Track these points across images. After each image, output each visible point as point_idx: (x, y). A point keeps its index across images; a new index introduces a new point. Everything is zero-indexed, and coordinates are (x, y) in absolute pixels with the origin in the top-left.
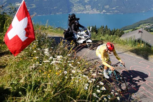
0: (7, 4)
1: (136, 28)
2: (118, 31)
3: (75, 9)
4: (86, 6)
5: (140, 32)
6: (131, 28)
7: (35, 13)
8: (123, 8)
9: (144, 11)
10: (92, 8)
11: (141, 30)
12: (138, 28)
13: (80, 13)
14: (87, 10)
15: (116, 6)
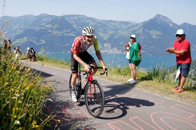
4: (104, 44)
7: (44, 50)
8: (152, 48)
10: (112, 47)
14: (105, 48)
15: (143, 45)
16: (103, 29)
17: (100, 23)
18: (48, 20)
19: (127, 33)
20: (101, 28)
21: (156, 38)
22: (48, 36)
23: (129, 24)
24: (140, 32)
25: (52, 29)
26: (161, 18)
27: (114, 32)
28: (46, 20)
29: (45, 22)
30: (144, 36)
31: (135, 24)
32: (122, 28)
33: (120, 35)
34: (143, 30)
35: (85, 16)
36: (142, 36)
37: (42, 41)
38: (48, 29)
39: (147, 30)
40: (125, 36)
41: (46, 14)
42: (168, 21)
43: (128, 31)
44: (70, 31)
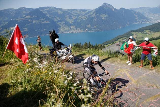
0: (2, 30)
1: (115, 42)
2: (100, 46)
3: (62, 30)
4: (71, 26)
5: (117, 45)
6: (111, 42)
7: (28, 36)
8: (102, 26)
9: (121, 28)
10: (76, 28)
11: (118, 43)
12: (116, 42)
13: (66, 33)
14: (72, 30)
15: (97, 25)
16: (68, 16)
17: (66, 12)
18: (27, 12)
19: (85, 17)
20: (67, 16)
21: (104, 19)
22: (29, 25)
23: (86, 11)
24: (94, 16)
25: (32, 19)
26: (106, 5)
27: (76, 17)
28: (25, 12)
29: (24, 14)
30: (97, 19)
31: (90, 11)
32: (82, 14)
33: (81, 19)
34: (96, 15)
35: (55, 7)
36: (95, 19)
37: (25, 29)
38: (28, 20)
39: (98, 14)
40: (84, 19)
41: (24, 8)
42: (111, 7)
43: (86, 16)
44: (45, 19)
